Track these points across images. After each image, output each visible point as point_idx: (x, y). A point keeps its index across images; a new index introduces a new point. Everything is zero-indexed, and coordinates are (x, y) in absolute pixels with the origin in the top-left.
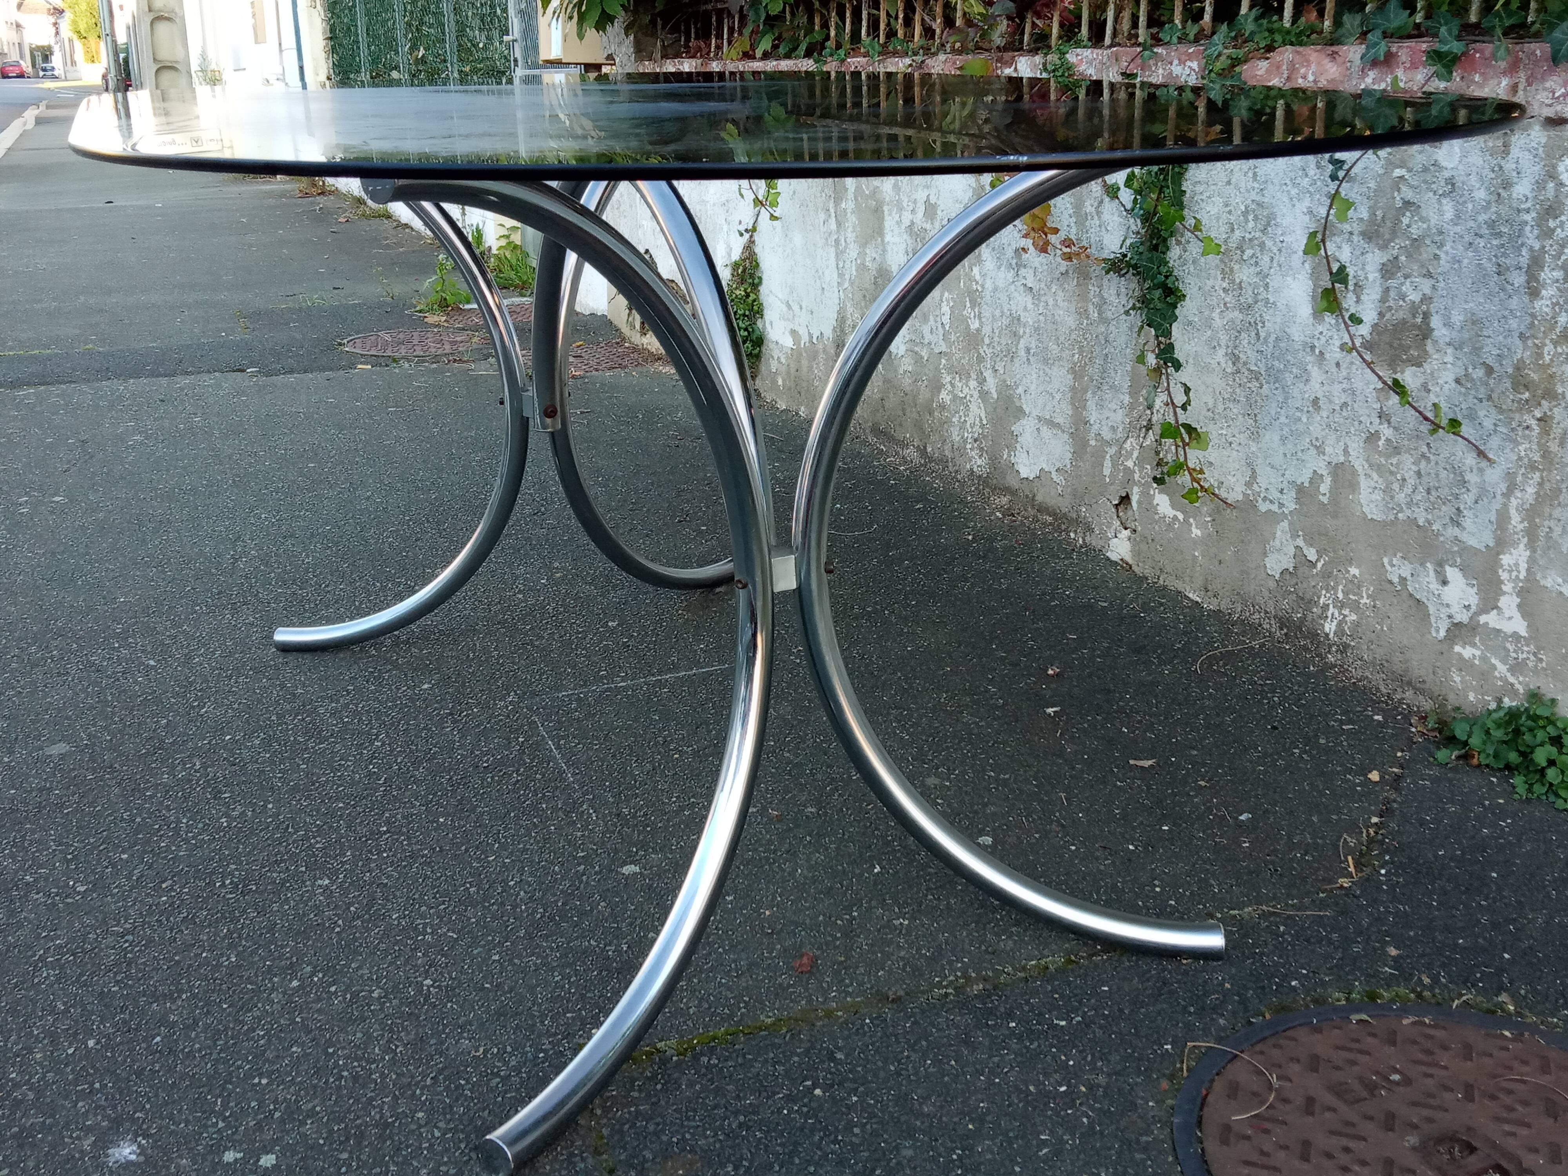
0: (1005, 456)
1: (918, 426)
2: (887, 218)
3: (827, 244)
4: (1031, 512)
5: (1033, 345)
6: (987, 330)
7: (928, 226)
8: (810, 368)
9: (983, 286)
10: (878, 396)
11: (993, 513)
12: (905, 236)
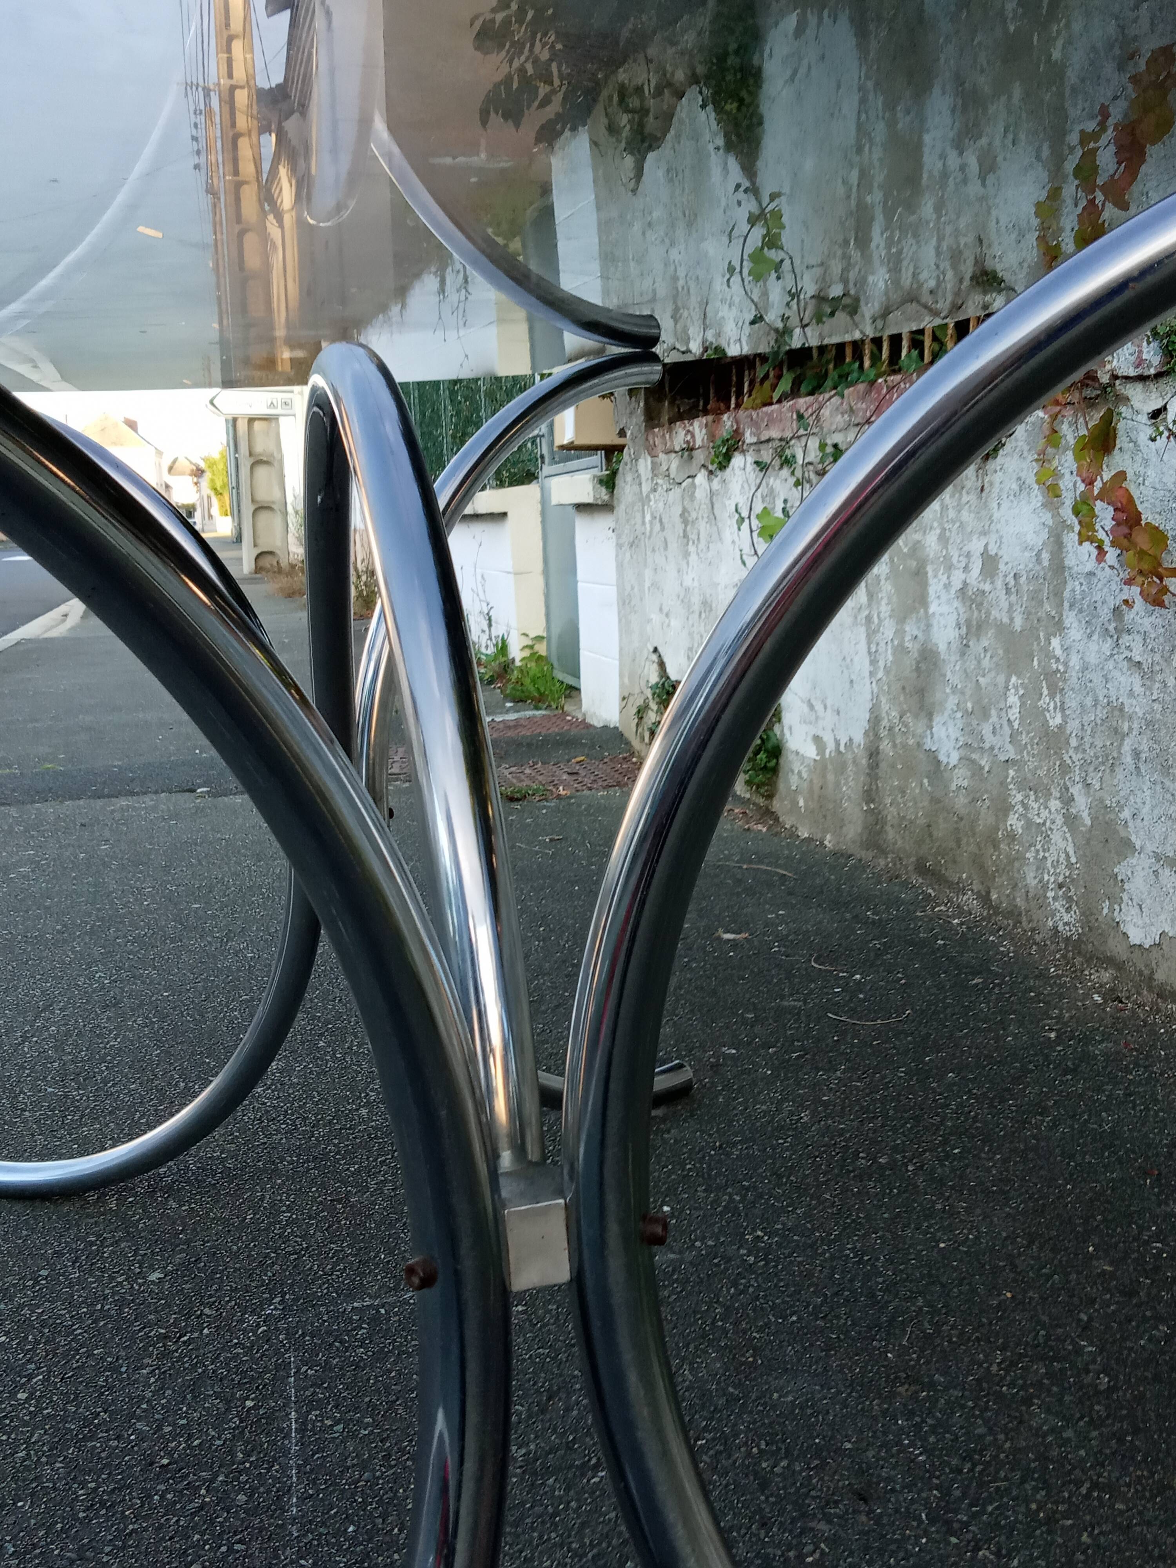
0: (1105, 911)
1: (978, 861)
2: (932, 581)
3: (855, 623)
4: (1147, 996)
5: (1144, 747)
6: (1073, 726)
7: (987, 587)
8: (837, 785)
9: (1066, 664)
10: (922, 821)
11: (1087, 996)
12: (956, 604)
